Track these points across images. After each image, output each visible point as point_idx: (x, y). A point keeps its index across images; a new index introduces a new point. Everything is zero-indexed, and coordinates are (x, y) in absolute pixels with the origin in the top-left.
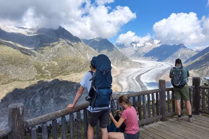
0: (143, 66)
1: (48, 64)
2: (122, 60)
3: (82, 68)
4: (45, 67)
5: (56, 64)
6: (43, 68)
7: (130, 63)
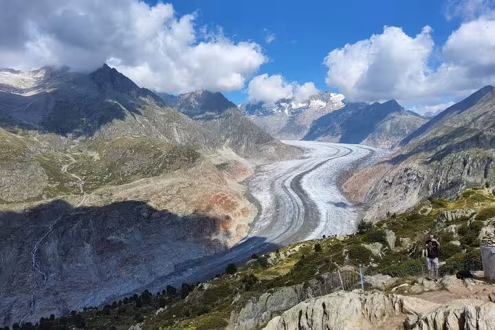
0: (307, 155)
1: (76, 158)
2: (258, 142)
3: (161, 165)
4: (67, 166)
5: (96, 156)
6: (65, 168)
7: (276, 149)
